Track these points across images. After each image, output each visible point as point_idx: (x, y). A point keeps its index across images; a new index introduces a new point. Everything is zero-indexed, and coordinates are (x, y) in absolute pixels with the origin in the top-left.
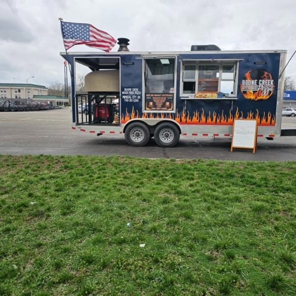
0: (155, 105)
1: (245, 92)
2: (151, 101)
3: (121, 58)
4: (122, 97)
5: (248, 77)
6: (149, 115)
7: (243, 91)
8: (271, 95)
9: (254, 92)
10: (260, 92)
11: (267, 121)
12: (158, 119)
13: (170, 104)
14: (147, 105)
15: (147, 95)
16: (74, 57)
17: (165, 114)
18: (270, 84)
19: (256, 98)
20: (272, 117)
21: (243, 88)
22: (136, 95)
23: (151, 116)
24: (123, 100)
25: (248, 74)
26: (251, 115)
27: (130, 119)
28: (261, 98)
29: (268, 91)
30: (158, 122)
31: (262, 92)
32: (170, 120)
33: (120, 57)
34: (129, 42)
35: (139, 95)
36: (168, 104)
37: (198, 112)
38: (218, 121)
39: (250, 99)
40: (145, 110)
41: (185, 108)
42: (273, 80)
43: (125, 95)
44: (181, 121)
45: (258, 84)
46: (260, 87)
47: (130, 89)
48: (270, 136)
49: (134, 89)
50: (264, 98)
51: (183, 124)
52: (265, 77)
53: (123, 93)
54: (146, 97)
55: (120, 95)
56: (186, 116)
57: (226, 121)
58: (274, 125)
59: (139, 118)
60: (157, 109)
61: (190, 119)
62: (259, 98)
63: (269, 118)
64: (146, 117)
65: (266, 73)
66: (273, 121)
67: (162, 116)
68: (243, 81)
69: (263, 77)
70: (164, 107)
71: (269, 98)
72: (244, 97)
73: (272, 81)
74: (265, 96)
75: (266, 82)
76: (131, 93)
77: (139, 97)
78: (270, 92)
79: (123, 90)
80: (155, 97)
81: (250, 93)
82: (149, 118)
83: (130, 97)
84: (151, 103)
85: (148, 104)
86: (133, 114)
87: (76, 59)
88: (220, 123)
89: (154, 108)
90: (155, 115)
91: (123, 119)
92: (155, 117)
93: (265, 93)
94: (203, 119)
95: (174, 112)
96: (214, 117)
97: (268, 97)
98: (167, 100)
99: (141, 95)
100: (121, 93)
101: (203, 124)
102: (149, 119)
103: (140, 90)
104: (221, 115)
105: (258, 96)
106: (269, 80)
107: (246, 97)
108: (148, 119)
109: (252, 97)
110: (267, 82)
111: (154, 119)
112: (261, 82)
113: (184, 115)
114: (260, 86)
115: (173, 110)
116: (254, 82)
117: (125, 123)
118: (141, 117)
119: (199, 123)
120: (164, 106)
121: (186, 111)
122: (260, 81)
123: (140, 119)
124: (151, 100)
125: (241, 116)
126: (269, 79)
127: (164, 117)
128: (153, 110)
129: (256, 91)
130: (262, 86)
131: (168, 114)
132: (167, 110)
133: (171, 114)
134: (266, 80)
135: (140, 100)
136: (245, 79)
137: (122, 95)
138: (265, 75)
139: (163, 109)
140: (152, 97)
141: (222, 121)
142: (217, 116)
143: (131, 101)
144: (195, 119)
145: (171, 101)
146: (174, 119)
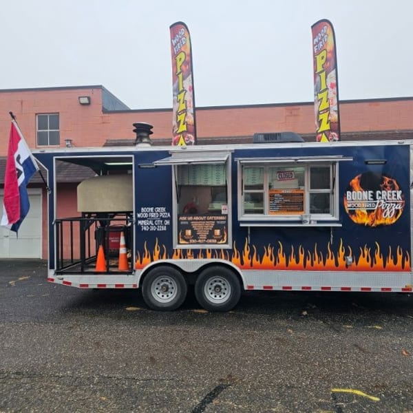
0: (195, 236)
1: (353, 212)
2: (189, 229)
3: (135, 157)
4: (137, 223)
5: (357, 187)
6: (184, 253)
7: (350, 211)
8: (399, 216)
9: (369, 212)
10: (380, 211)
11: (395, 262)
12: (202, 261)
13: (222, 233)
14: (182, 236)
15: (181, 218)
16: (54, 158)
17: (213, 250)
18: (396, 197)
19: (373, 222)
20: (405, 256)
21: (349, 206)
22: (162, 218)
23: (189, 254)
24: (139, 227)
25: (355, 181)
26: (366, 252)
27: (152, 260)
28: (382, 222)
29: (393, 209)
30: (202, 265)
31: (382, 211)
32: (223, 261)
33: (133, 156)
34: (151, 130)
35: (167, 219)
36: (218, 232)
37: (271, 247)
38: (308, 262)
39: (363, 225)
40: (179, 243)
41: (248, 241)
42: (401, 191)
43: (144, 219)
44: (242, 262)
45: (374, 197)
46: (380, 204)
47: (152, 209)
48: (403, 289)
49: (158, 209)
50: (388, 222)
51: (246, 268)
52: (386, 186)
53: (139, 215)
54: (179, 221)
55: (134, 219)
56: (251, 254)
57: (322, 263)
58: (409, 270)
59: (167, 258)
60: (200, 241)
61: (257, 260)
62: (378, 222)
63: (400, 257)
64: (180, 258)
65: (388, 179)
66: (407, 263)
67: (209, 255)
68: (348, 192)
69: (382, 186)
70: (213, 238)
71: (396, 222)
72: (353, 221)
73: (399, 193)
74: (388, 219)
75: (389, 195)
76: (153, 215)
77: (167, 222)
78: (397, 211)
79: (138, 211)
80: (195, 221)
81: (362, 213)
82: (184, 258)
83: (151, 222)
84: (189, 232)
85: (184, 234)
86: (157, 252)
87: (57, 159)
88: (313, 268)
89: (194, 241)
90: (196, 253)
91: (139, 261)
92: (195, 257)
93: (388, 213)
94: (282, 260)
95: (229, 246)
96: (302, 256)
97: (394, 221)
98: (216, 227)
99: (171, 219)
100: (136, 216)
101: (281, 268)
102: (185, 260)
103: (169, 210)
104: (312, 252)
105: (377, 218)
106: (393, 192)
107: (355, 221)
108: (183, 260)
109: (366, 221)
110: (391, 194)
111: (193, 260)
112: (380, 195)
113: (247, 252)
114: (378, 202)
115: (227, 243)
116: (367, 195)
117: (142, 268)
118: (171, 258)
119: (275, 267)
120: (211, 235)
121: (250, 245)
122: (378, 192)
123: (169, 261)
124: (189, 227)
125: (348, 255)
126: (394, 189)
127: (212, 257)
128: (192, 244)
129: (373, 211)
130: (382, 201)
131: (219, 250)
132: (216, 244)
133: (225, 250)
134: (389, 192)
135: (170, 227)
136: (351, 189)
137: (138, 219)
138: (386, 183)
139: (210, 241)
140: (190, 221)
141: (316, 263)
142: (306, 255)
143: (153, 229)
144: (266, 259)
145: (223, 228)
146: (230, 260)
